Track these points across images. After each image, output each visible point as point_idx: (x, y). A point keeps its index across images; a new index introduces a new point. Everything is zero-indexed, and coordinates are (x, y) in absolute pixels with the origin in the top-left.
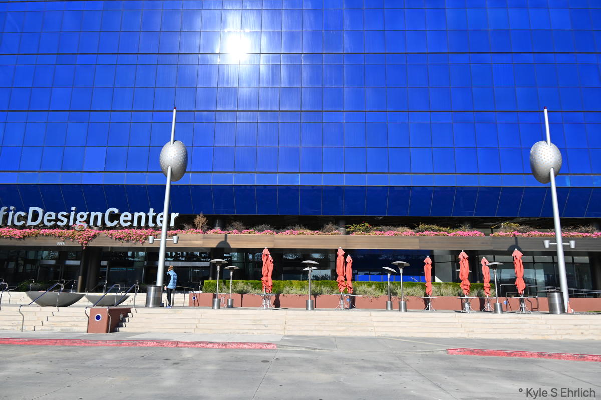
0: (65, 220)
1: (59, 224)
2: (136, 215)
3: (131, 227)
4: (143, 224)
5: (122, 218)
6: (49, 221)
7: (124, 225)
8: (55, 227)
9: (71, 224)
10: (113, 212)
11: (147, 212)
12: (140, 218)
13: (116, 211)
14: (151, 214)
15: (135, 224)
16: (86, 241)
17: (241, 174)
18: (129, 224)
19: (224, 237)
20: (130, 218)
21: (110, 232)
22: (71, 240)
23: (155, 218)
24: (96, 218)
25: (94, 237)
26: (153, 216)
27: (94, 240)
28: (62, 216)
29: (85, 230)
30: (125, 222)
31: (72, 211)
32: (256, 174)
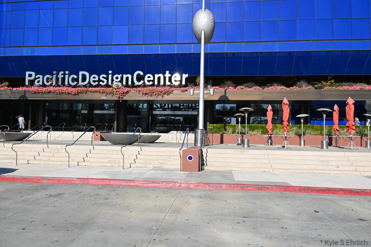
3: (153, 85)
8: (98, 86)
11: (164, 73)
16: (122, 95)
17: (232, 44)
19: (224, 92)
21: (139, 89)
22: (111, 95)
25: (127, 92)
27: (127, 95)
29: (120, 88)
32: (243, 43)
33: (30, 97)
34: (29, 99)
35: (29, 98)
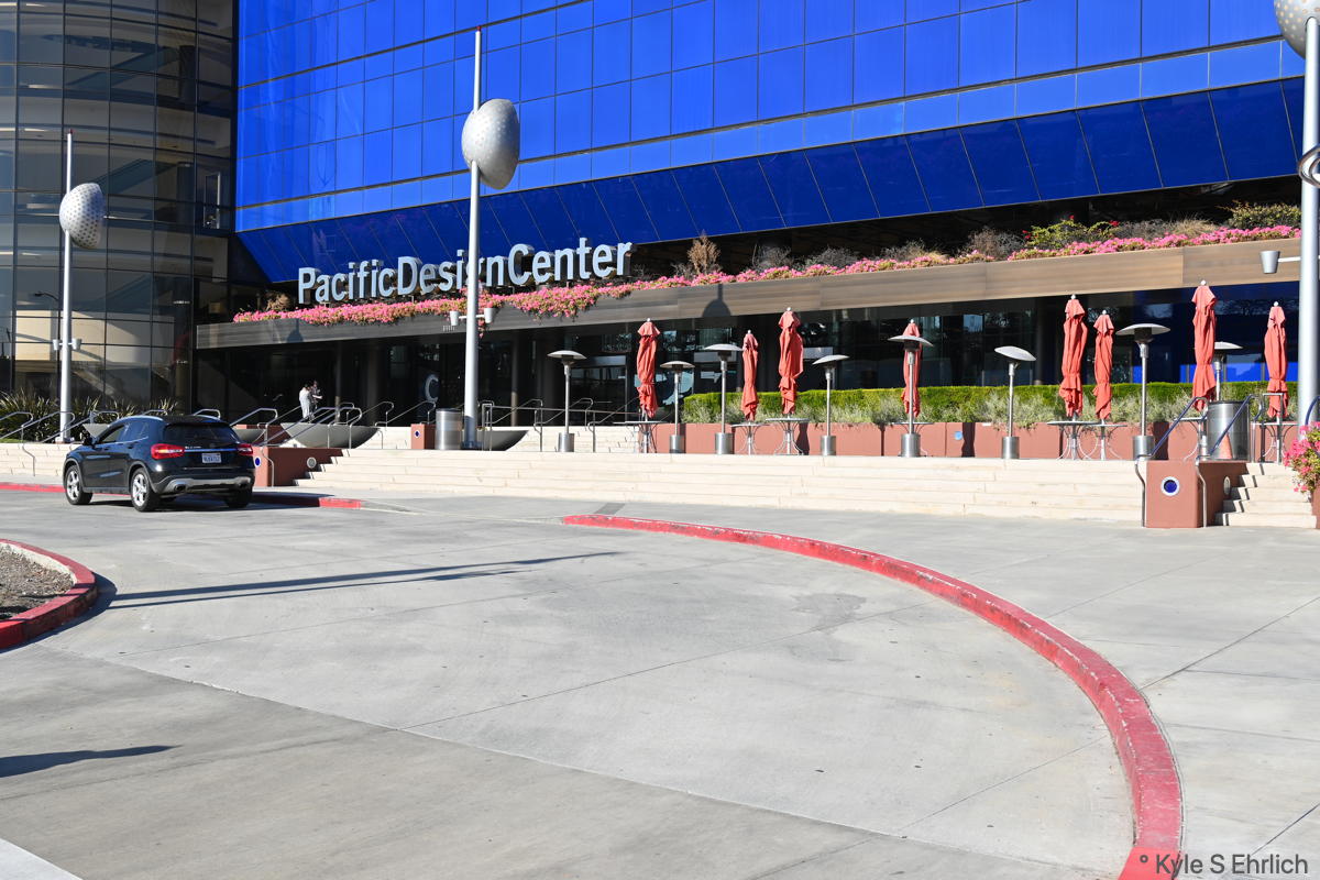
0: (448, 276)
1: (444, 287)
2: (559, 254)
3: (552, 282)
4: (570, 276)
5: (536, 265)
6: (428, 282)
7: (539, 279)
8: (437, 293)
9: (459, 286)
10: (520, 252)
11: (575, 245)
12: (564, 260)
13: (524, 249)
14: (583, 250)
15: (558, 278)
18: (548, 275)
19: (716, 291)
20: (547, 264)
21: (519, 296)
23: (589, 258)
24: (495, 266)
26: (586, 255)
28: (446, 269)
30: (542, 272)
31: (460, 258)
32: (804, 119)
33: (308, 337)
34: (305, 341)
35: (306, 338)
